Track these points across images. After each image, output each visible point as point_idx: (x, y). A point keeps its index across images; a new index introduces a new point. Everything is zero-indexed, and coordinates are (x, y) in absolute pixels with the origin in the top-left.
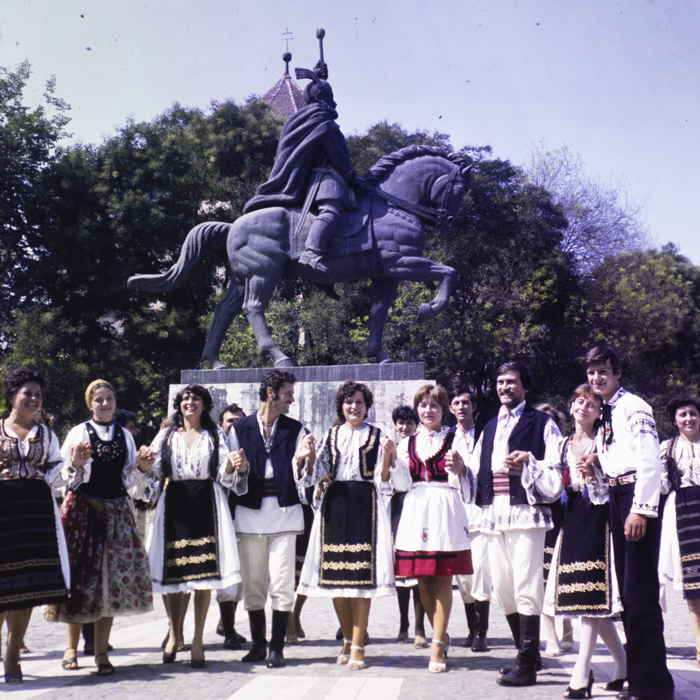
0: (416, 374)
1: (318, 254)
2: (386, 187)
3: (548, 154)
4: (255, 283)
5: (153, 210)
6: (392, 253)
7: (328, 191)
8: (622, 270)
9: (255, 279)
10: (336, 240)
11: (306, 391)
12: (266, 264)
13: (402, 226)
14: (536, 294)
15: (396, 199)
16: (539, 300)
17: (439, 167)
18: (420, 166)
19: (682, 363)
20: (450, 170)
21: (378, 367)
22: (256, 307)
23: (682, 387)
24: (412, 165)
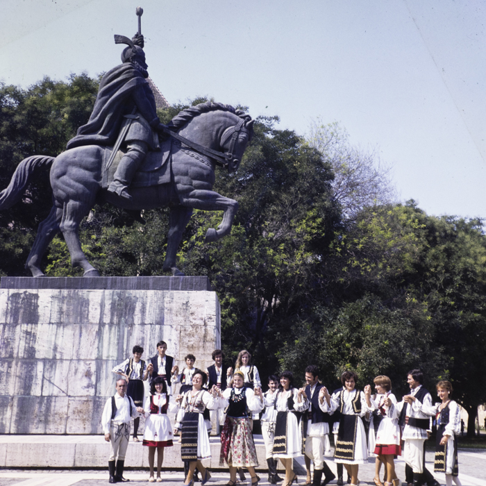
0: (200, 286)
1: (124, 184)
2: (184, 133)
3: (323, 127)
4: (71, 207)
5: (14, 153)
6: (186, 186)
7: (135, 133)
8: (374, 214)
9: (71, 203)
10: (141, 174)
11: (107, 297)
12: (81, 191)
13: (195, 165)
14: (309, 229)
15: (192, 143)
16: (311, 234)
17: (228, 119)
18: (212, 118)
19: (417, 286)
20: (237, 122)
21: (169, 279)
22: (71, 226)
23: (417, 304)
24: (206, 117)
